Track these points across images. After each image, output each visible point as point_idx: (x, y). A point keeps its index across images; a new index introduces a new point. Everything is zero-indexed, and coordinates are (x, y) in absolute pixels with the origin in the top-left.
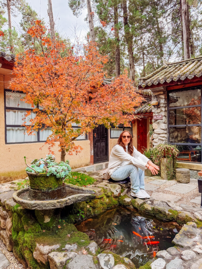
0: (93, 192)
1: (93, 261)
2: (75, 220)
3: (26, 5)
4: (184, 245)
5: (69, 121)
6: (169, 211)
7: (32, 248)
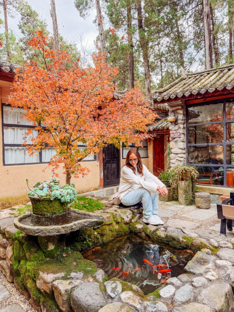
0: (101, 218)
1: (99, 288)
2: (81, 248)
3: (25, 4)
4: (196, 272)
5: (75, 140)
6: (183, 238)
7: (35, 277)
